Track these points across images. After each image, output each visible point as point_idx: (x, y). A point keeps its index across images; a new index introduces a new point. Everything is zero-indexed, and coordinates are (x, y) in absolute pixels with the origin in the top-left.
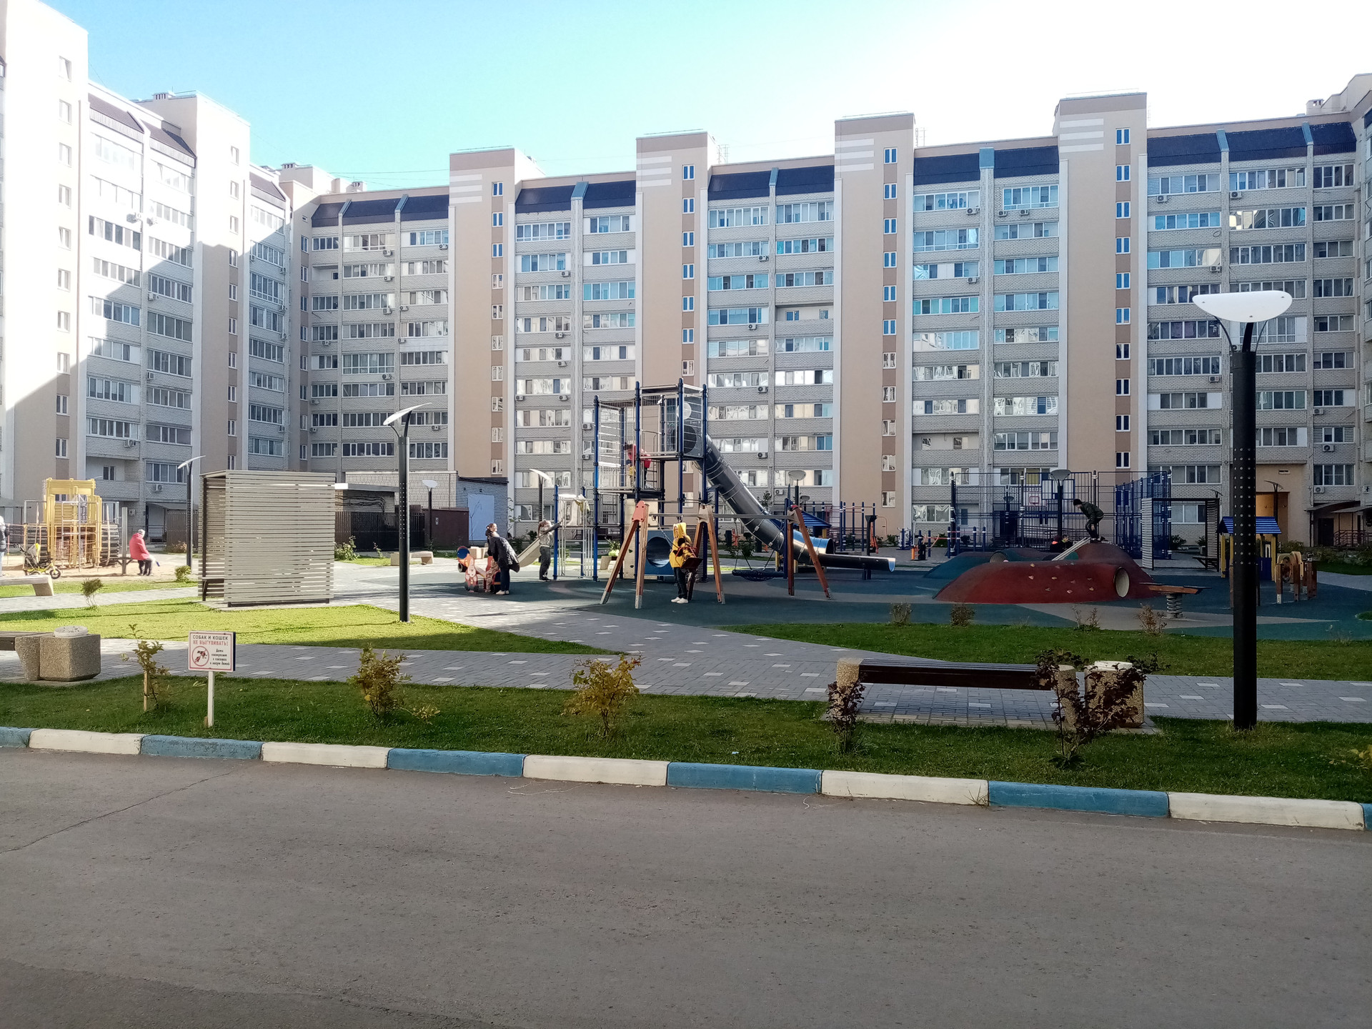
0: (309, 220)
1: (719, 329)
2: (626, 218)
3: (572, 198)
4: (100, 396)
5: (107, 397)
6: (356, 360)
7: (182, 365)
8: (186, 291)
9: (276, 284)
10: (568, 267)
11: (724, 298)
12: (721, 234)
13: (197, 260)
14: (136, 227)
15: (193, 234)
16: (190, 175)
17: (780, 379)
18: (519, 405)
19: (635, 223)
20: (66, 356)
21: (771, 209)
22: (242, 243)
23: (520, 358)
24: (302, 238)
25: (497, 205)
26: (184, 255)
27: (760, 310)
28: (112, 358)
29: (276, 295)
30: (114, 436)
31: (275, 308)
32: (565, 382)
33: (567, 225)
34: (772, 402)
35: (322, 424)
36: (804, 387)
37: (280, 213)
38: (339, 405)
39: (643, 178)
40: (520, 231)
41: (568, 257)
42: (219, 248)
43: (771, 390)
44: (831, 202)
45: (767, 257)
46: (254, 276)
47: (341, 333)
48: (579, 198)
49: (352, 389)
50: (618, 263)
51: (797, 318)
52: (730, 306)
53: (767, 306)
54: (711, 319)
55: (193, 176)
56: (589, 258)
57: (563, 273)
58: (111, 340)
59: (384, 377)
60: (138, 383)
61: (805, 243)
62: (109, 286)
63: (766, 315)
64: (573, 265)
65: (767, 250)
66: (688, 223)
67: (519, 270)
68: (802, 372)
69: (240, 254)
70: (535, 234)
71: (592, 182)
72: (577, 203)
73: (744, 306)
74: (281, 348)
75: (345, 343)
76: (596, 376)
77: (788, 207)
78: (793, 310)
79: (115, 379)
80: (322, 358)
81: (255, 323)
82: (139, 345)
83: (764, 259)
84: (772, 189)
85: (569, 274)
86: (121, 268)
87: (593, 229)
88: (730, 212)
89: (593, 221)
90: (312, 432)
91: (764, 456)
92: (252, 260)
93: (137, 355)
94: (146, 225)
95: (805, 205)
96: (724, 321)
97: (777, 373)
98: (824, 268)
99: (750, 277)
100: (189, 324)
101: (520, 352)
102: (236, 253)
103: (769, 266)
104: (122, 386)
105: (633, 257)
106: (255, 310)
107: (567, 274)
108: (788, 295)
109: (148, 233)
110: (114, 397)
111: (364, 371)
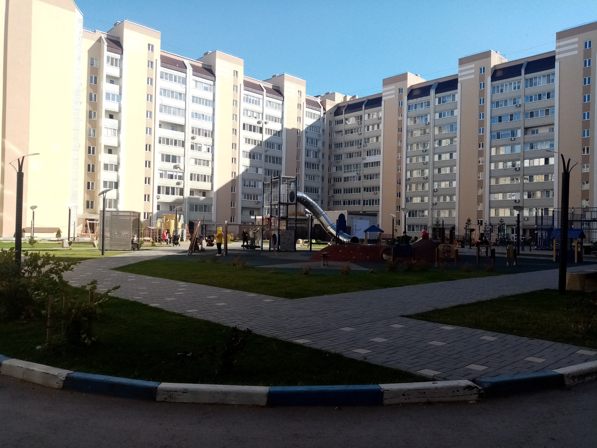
0: (333, 114)
1: (496, 141)
2: (454, 96)
3: (431, 90)
4: (247, 186)
5: (250, 186)
6: (348, 167)
7: (278, 173)
8: (280, 147)
9: (317, 141)
10: (429, 120)
11: (498, 126)
12: (498, 96)
13: (284, 135)
14: (260, 125)
15: (282, 126)
16: (281, 104)
17: (527, 163)
18: (408, 182)
19: (458, 97)
20: (235, 173)
21: (523, 81)
22: (302, 127)
23: (408, 162)
24: (330, 121)
25: (400, 98)
26: (279, 133)
27: (517, 131)
28: (252, 173)
29: (317, 144)
30: (252, 200)
31: (316, 149)
32: (427, 171)
33: (429, 102)
34: (522, 174)
35: (336, 193)
36: (539, 167)
37: (318, 113)
38: (341, 185)
39: (461, 76)
40: (409, 108)
41: (429, 116)
42: (293, 129)
43: (522, 169)
44: (553, 74)
45: (520, 105)
46: (308, 138)
47: (343, 157)
48: (434, 89)
49: (346, 179)
50: (450, 116)
51: (537, 133)
52: (502, 130)
53: (520, 128)
54: (492, 137)
55: (283, 104)
56: (437, 115)
57: (426, 123)
58: (251, 166)
59: (357, 173)
60: (261, 181)
61: (540, 95)
62: (250, 147)
63: (519, 133)
64: (430, 119)
65: (520, 101)
66: (482, 94)
67: (409, 124)
68: (538, 159)
69: (301, 130)
70: (415, 108)
71: (441, 81)
72: (432, 92)
73: (509, 129)
74: (318, 165)
75: (345, 161)
76: (439, 167)
77: (531, 79)
78: (535, 129)
79: (252, 180)
80: (337, 167)
81: (308, 156)
82: (261, 167)
83: (518, 106)
84: (523, 72)
86: (255, 141)
87: (439, 102)
88: (502, 86)
89: (440, 99)
90: (333, 196)
91: (517, 201)
92: (306, 132)
93: (261, 171)
94: (264, 124)
95: (540, 77)
96: (499, 137)
97: (525, 161)
98: (550, 107)
99: (512, 116)
100: (281, 159)
101: (408, 159)
102: (300, 130)
103: (522, 109)
104: (255, 182)
105: (457, 113)
106: (308, 151)
107: (428, 124)
108: (530, 122)
109: (265, 126)
110: (252, 186)
111: (351, 171)
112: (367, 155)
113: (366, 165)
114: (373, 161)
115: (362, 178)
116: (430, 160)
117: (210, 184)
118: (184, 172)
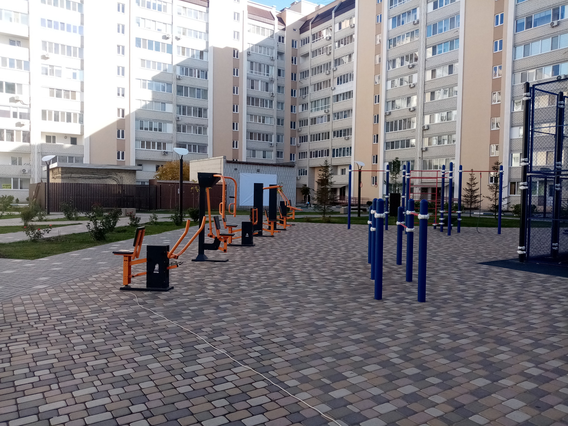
0: (298, 31)
1: (524, 33)
4: (146, 129)
5: (151, 129)
6: (315, 102)
7: (201, 112)
8: (204, 74)
9: (268, 66)
10: (418, 18)
11: (530, 6)
13: (210, 56)
14: (169, 42)
15: (207, 43)
16: (205, 11)
20: (123, 111)
22: (243, 47)
23: (389, 87)
24: (293, 41)
26: (202, 54)
28: (154, 110)
29: (268, 72)
30: (156, 149)
31: (267, 79)
32: (414, 99)
35: (302, 142)
37: (271, 27)
38: (308, 130)
40: (391, 2)
41: (418, 10)
42: (227, 48)
46: (252, 63)
47: (310, 90)
49: (314, 121)
50: (450, 4)
52: (536, 12)
54: (517, 27)
55: (208, 12)
56: (431, 6)
57: (414, 22)
58: (155, 101)
59: (326, 111)
60: (171, 122)
62: (151, 73)
64: (420, 15)
67: (391, 28)
69: (240, 51)
73: (549, 8)
74: (271, 102)
75: (313, 95)
76: (432, 90)
79: (156, 120)
80: (303, 105)
81: (252, 88)
82: (171, 103)
85: (419, 22)
86: (159, 63)
90: (299, 146)
92: (249, 54)
93: (170, 108)
94: (175, 41)
96: (529, 25)
100: (206, 91)
101: (389, 83)
102: (238, 51)
104: (160, 124)
106: (252, 81)
107: (416, 22)
109: (176, 43)
110: (156, 129)
111: (318, 109)
112: (338, 84)
113: (337, 98)
114: (345, 91)
115: (331, 117)
116: (418, 80)
117: (78, 125)
118: (30, 107)
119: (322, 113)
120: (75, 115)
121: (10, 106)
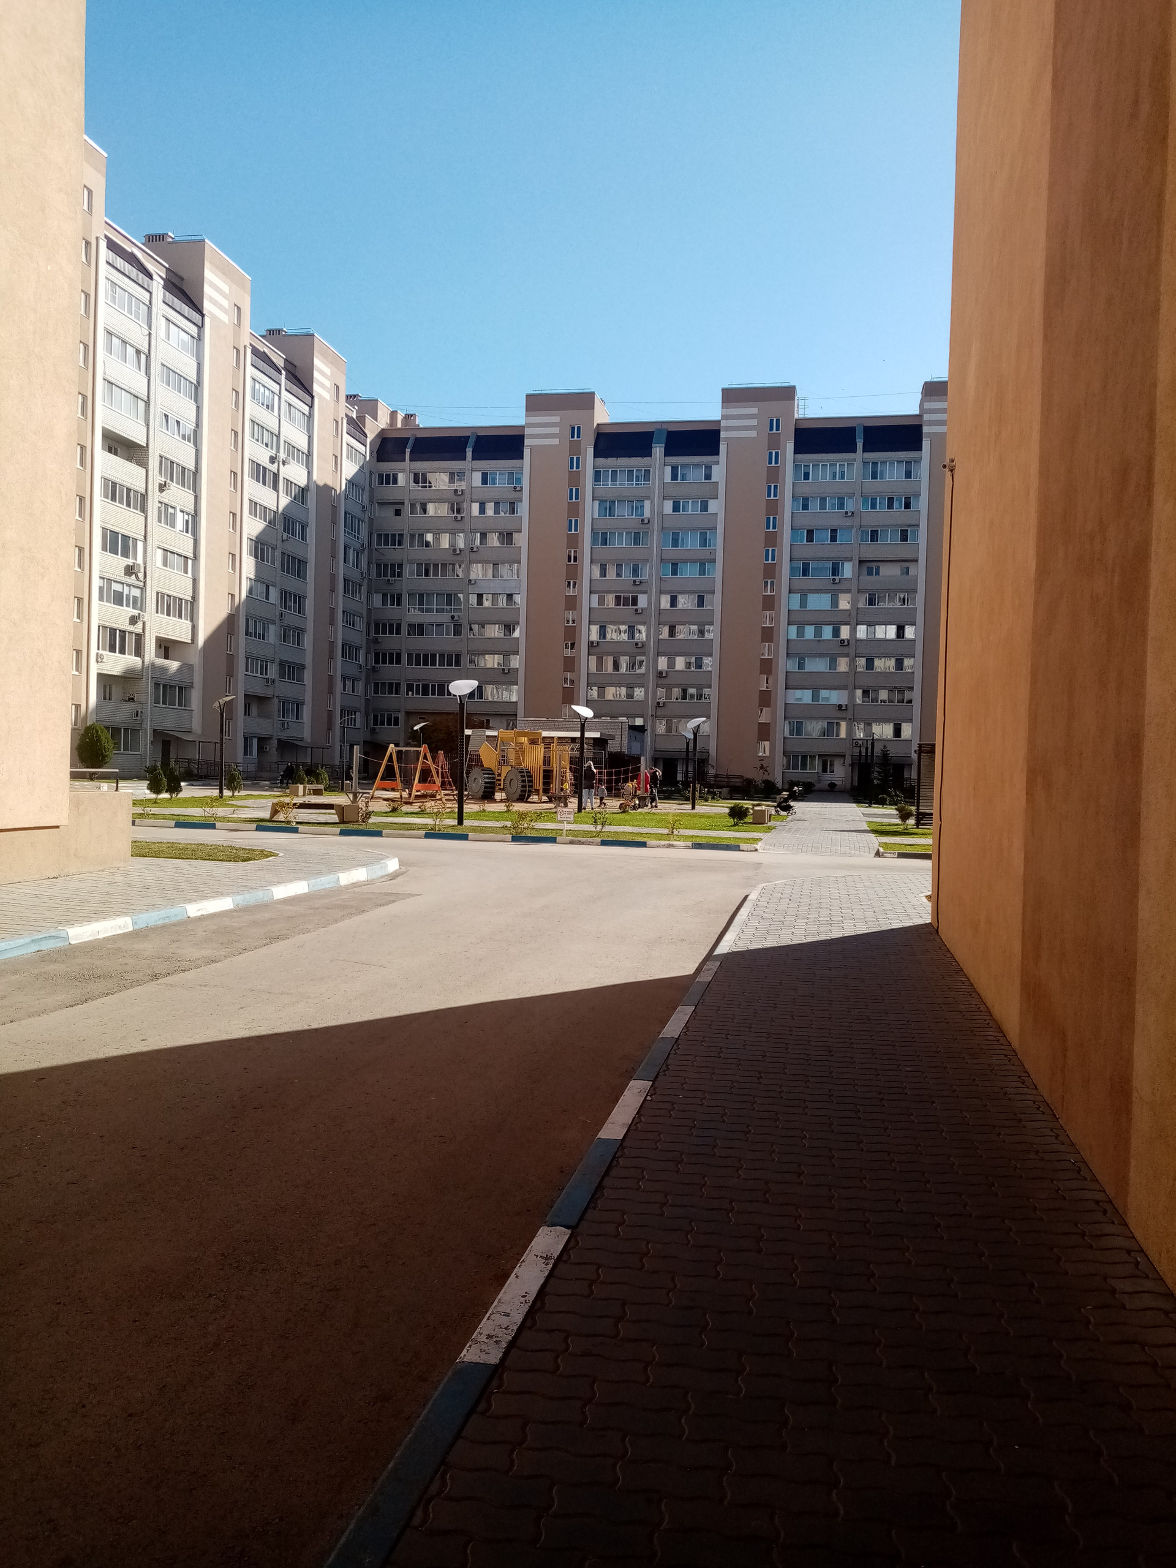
0: (376, 455)
1: (800, 581)
2: (709, 468)
3: (653, 445)
4: (252, 635)
5: (256, 636)
6: (421, 598)
7: (301, 603)
8: (304, 531)
9: (359, 522)
10: (647, 513)
11: (807, 550)
12: (806, 488)
13: (312, 498)
14: (275, 468)
15: (310, 474)
16: (309, 414)
17: (862, 632)
18: (593, 650)
19: (718, 473)
20: (233, 597)
21: (858, 466)
22: (340, 483)
23: (595, 604)
25: (575, 449)
27: (843, 564)
28: (259, 598)
29: (359, 532)
30: (260, 673)
31: (357, 545)
32: (641, 629)
33: (647, 472)
34: (852, 653)
35: (384, 662)
36: (885, 641)
37: (362, 449)
38: (405, 643)
39: (729, 428)
40: (597, 476)
41: (647, 503)
42: (326, 486)
43: (852, 643)
44: (918, 461)
45: (853, 513)
46: (346, 514)
47: (407, 570)
48: (661, 445)
49: (419, 629)
50: (699, 512)
51: (877, 573)
52: (813, 560)
53: (850, 560)
54: (793, 571)
55: (311, 416)
56: (668, 507)
57: (643, 520)
58: (258, 578)
60: (274, 622)
61: (891, 501)
62: (257, 527)
63: (848, 570)
64: (653, 512)
65: (850, 506)
66: (774, 475)
67: (596, 516)
68: (884, 626)
69: (338, 492)
70: (614, 479)
71: (672, 428)
72: (658, 450)
73: (828, 559)
74: (360, 587)
75: (410, 580)
76: (672, 624)
77: (875, 464)
78: (874, 565)
79: (260, 618)
81: (346, 561)
82: (275, 586)
83: (850, 514)
84: (860, 446)
85: (649, 522)
86: (266, 509)
87: (674, 477)
88: (815, 466)
89: (674, 469)
91: (844, 708)
92: (345, 498)
93: (273, 595)
94: (281, 466)
95: (892, 463)
96: (806, 573)
97: (859, 627)
98: (909, 526)
99: (834, 532)
100: (305, 564)
101: (595, 597)
102: (335, 490)
103: (856, 521)
104: (264, 625)
105: (714, 506)
107: (646, 521)
108: (871, 551)
109: (282, 472)
110: (260, 636)
111: (429, 610)
113: (479, 599)
114: (499, 591)
115: (466, 630)
116: (649, 604)
117: (188, 624)
118: (145, 586)
119: (444, 618)
120: (186, 601)
121: (123, 583)
